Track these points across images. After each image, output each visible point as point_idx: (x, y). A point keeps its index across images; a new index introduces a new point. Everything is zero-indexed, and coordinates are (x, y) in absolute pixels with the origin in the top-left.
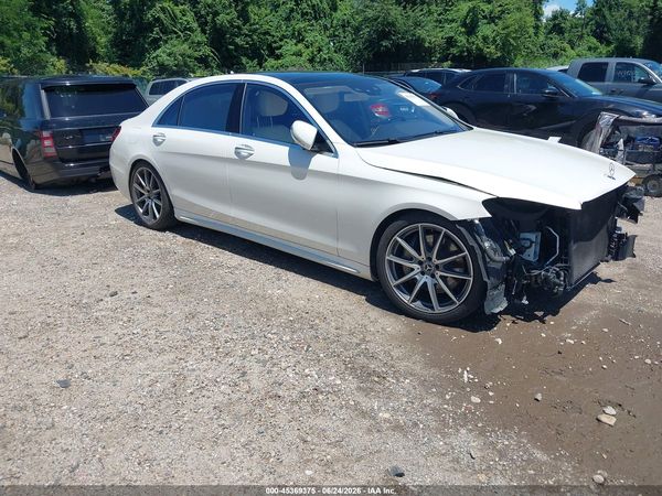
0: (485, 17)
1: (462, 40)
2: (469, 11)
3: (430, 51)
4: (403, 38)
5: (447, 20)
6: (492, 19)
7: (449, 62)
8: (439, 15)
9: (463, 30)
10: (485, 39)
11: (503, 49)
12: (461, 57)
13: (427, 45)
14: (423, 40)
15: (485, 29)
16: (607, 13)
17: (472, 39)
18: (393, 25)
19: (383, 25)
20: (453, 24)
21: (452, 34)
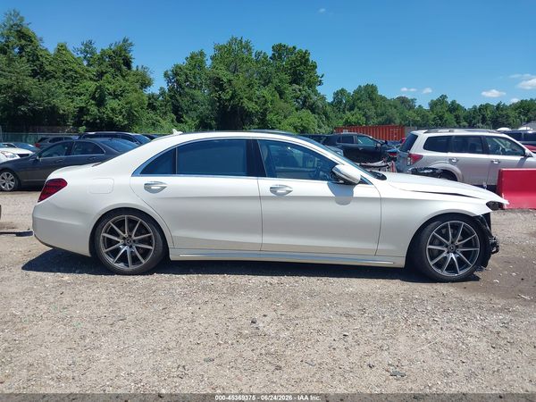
0: (110, 94)
1: (94, 109)
2: (97, 89)
3: (64, 118)
4: (40, 105)
5: (74, 93)
6: (116, 96)
7: (84, 127)
8: (67, 88)
9: (93, 102)
10: (113, 110)
11: (128, 118)
12: (94, 123)
13: (61, 112)
14: (58, 108)
15: (112, 103)
16: (178, 98)
17: (102, 110)
18: (28, 93)
19: (18, 92)
20: (82, 97)
21: (83, 105)
